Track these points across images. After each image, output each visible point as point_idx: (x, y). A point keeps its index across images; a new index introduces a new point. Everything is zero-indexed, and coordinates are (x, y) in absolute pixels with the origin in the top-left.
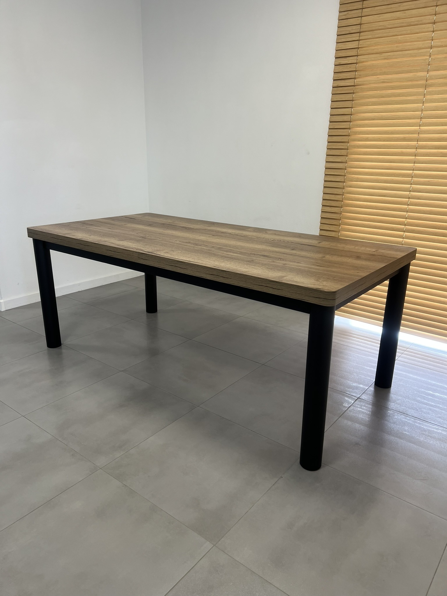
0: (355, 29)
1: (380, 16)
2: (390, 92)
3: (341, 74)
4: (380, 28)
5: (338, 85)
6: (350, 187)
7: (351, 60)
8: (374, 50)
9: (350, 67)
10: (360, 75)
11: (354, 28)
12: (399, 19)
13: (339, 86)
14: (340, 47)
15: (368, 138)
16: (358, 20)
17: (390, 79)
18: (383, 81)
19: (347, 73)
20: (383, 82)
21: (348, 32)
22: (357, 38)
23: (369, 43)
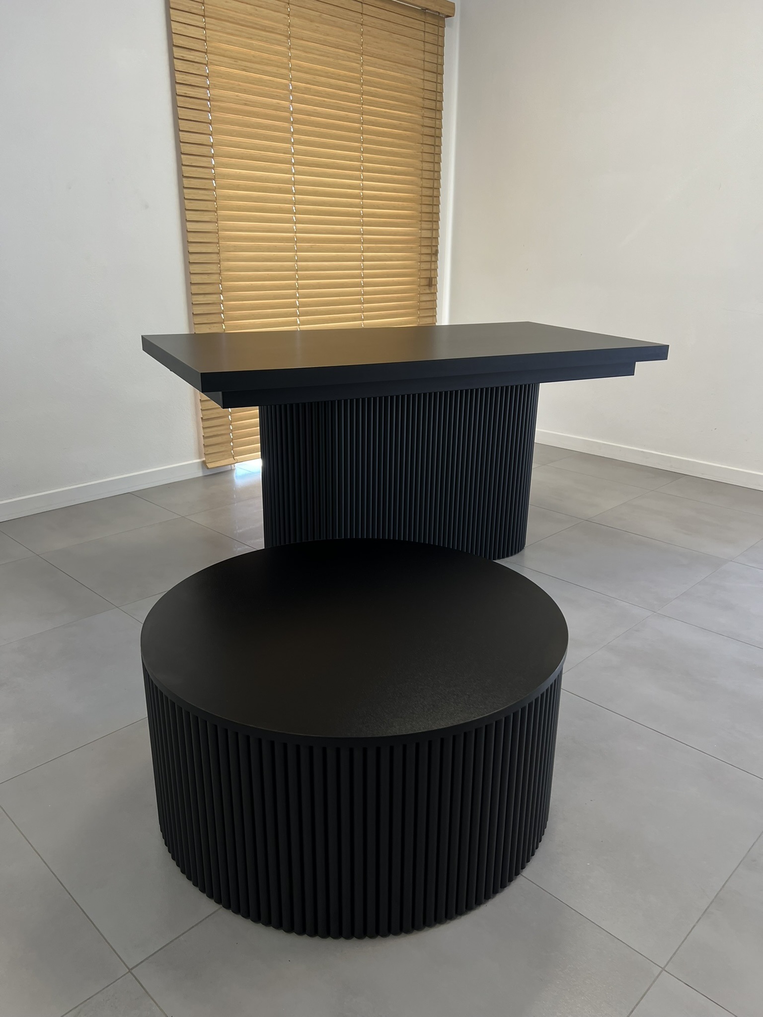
0: (196, 9)
2: (255, 120)
3: (186, 75)
4: (230, 20)
5: (185, 93)
6: (228, 260)
7: (198, 57)
8: (226, 50)
9: (198, 69)
10: (215, 86)
11: (195, 6)
12: (251, 14)
13: (187, 95)
14: (180, 30)
15: (239, 185)
17: (250, 102)
18: (246, 102)
19: (195, 77)
20: (246, 104)
21: (187, 9)
22: (203, 25)
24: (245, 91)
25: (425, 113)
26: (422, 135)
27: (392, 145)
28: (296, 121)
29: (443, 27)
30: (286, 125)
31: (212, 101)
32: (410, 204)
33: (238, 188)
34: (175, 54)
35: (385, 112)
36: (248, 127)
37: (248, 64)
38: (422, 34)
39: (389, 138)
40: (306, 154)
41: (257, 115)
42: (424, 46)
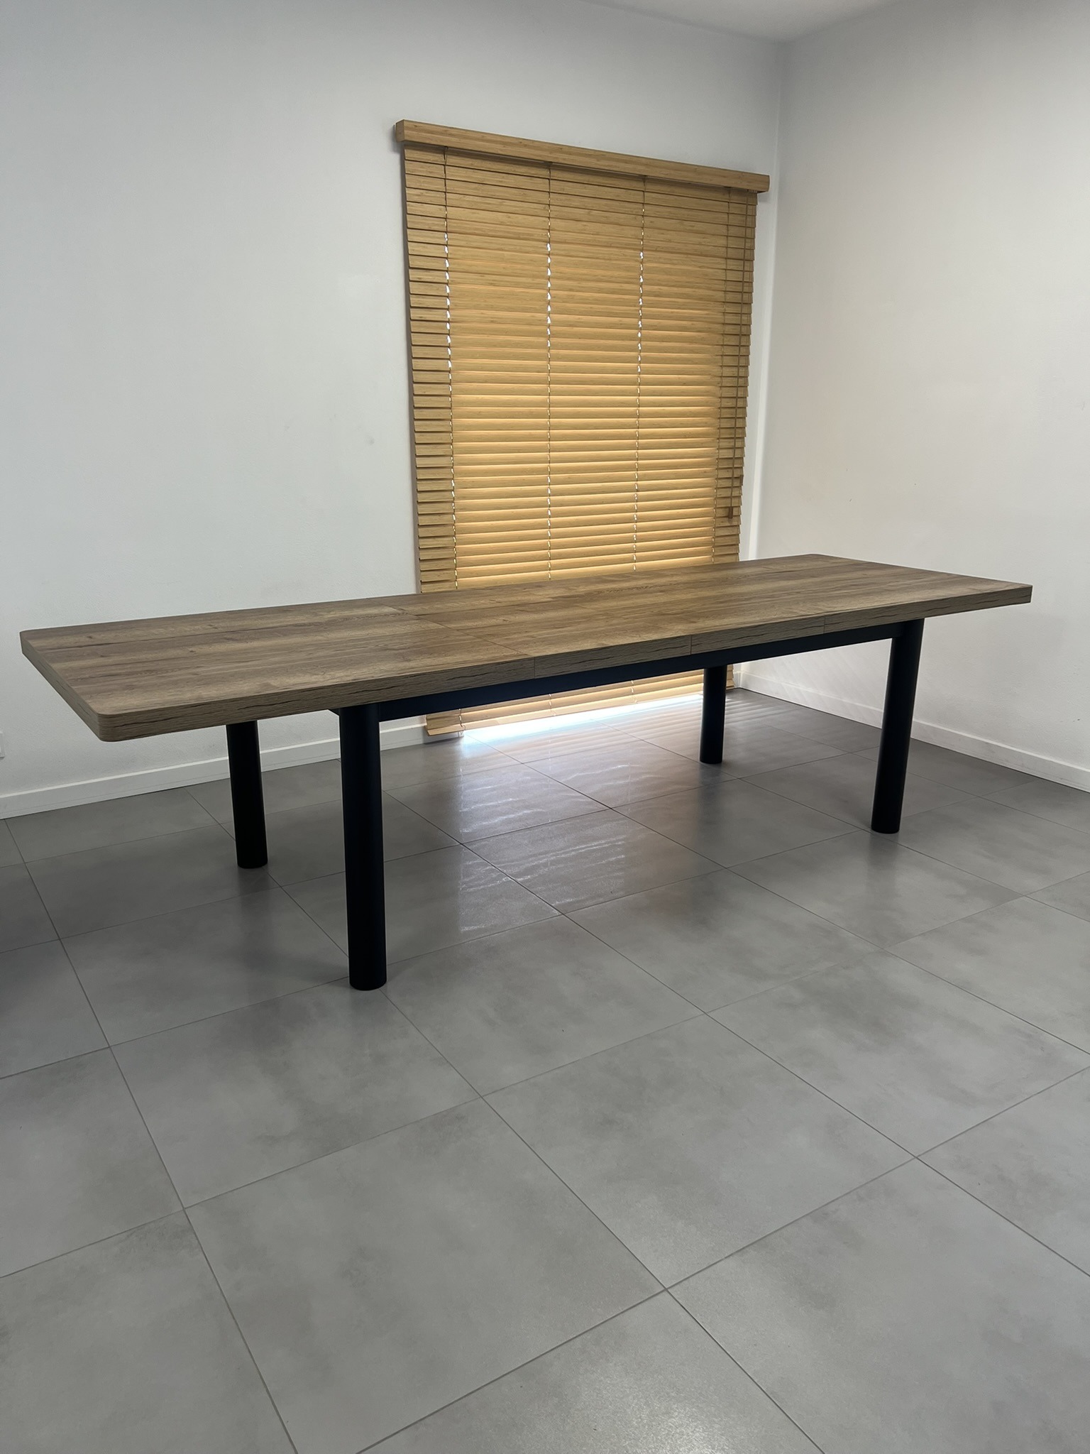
0: (437, 225)
1: (475, 213)
2: (502, 338)
4: (476, 232)
7: (438, 276)
8: (471, 266)
9: (438, 289)
10: (456, 306)
11: (437, 223)
12: (502, 223)
14: (417, 251)
15: (480, 412)
16: (440, 209)
17: (498, 318)
20: (492, 322)
21: (427, 228)
22: (444, 242)
23: (462, 253)
24: (492, 308)
25: (727, 309)
26: (722, 334)
27: (681, 351)
28: (553, 335)
29: (755, 205)
30: (542, 340)
31: (452, 322)
32: (704, 419)
33: (479, 415)
34: (410, 276)
35: (672, 312)
36: (495, 346)
37: (498, 278)
38: (726, 216)
39: (676, 342)
40: (566, 370)
41: (507, 333)
42: (728, 230)
